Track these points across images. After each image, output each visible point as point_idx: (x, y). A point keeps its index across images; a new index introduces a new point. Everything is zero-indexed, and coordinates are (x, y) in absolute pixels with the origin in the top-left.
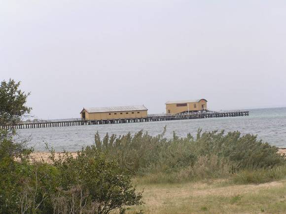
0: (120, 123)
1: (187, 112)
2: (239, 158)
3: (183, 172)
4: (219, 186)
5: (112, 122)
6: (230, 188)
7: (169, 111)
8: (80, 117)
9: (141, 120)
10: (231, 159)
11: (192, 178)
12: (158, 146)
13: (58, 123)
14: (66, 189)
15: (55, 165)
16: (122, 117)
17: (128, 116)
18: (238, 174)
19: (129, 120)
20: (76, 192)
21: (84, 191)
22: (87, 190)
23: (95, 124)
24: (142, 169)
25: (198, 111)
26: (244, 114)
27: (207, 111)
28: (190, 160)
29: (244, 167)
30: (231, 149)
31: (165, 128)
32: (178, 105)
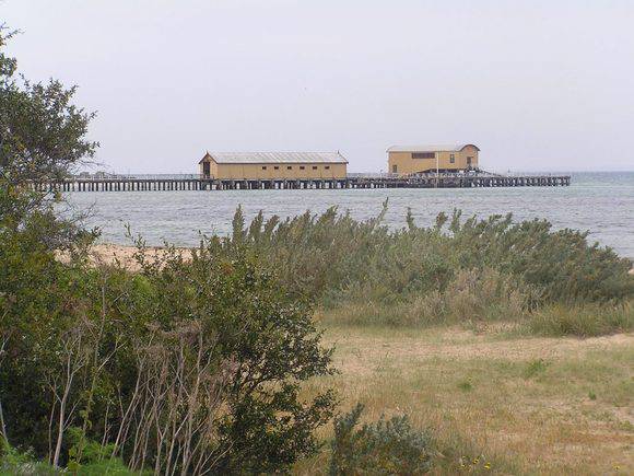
0: (285, 188)
1: (435, 171)
2: (544, 278)
3: (420, 303)
4: (498, 339)
5: (269, 185)
6: (521, 343)
7: (395, 168)
8: (197, 171)
9: (332, 184)
10: (529, 279)
11: (439, 318)
12: (367, 244)
13: (150, 181)
14: (168, 329)
15: (146, 274)
16: (290, 175)
17: (303, 175)
18: (539, 314)
19: (306, 183)
20: (189, 334)
21: (207, 333)
22: (214, 332)
23: (231, 188)
24: (331, 291)
25: (459, 172)
26: (560, 181)
27: (478, 171)
28: (439, 277)
29: (556, 297)
30: (529, 257)
31: (385, 205)
32: (416, 155)
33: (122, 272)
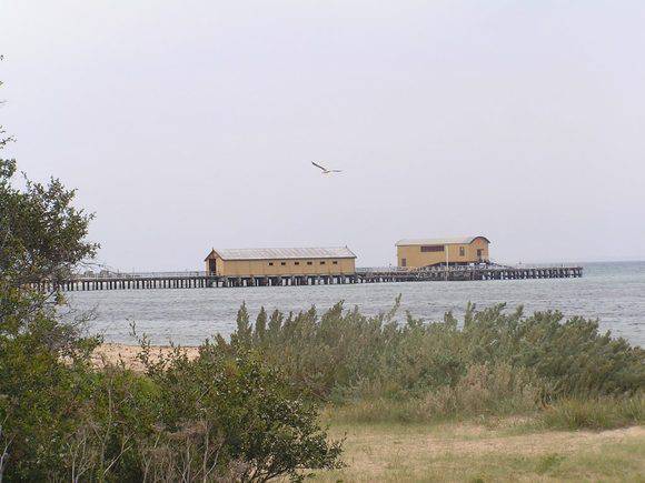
0: (293, 284)
1: (445, 264)
2: (557, 371)
3: (432, 399)
4: (512, 433)
5: (276, 282)
6: (535, 437)
7: (404, 262)
8: (203, 268)
9: (340, 279)
10: (541, 373)
11: (451, 413)
12: (377, 339)
13: (155, 279)
14: (173, 430)
15: (151, 374)
16: (298, 271)
17: (311, 270)
18: (554, 408)
19: (313, 278)
20: (195, 435)
21: (213, 433)
22: (220, 433)
23: (238, 285)
24: (340, 388)
25: (469, 264)
26: (572, 272)
27: (488, 264)
28: (450, 371)
29: (568, 391)
30: (539, 349)
31: (398, 300)
32: (425, 249)
33: (127, 374)
